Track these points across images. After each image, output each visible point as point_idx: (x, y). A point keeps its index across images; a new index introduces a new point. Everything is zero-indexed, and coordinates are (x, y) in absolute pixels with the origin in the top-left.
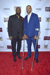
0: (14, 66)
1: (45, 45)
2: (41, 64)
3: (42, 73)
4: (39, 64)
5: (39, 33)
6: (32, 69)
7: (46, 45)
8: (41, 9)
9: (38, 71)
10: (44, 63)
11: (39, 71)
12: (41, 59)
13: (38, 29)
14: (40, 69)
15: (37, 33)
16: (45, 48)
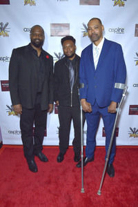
0: (49, 182)
1: (131, 129)
2: (122, 180)
3: (124, 203)
4: (116, 178)
5: (124, 95)
6: (99, 191)
7: (135, 129)
8: (122, 30)
9: (113, 199)
10: (129, 177)
11: (118, 198)
12: (122, 166)
13: (121, 84)
14: (120, 193)
15: (119, 96)
16: (131, 136)
